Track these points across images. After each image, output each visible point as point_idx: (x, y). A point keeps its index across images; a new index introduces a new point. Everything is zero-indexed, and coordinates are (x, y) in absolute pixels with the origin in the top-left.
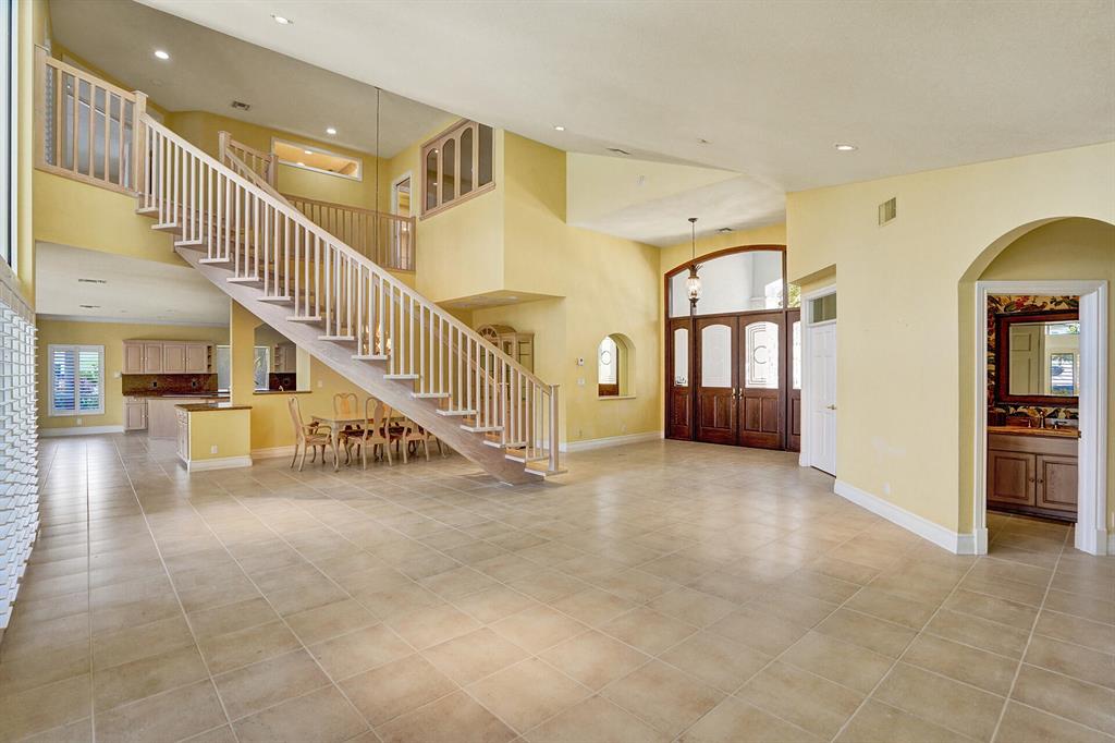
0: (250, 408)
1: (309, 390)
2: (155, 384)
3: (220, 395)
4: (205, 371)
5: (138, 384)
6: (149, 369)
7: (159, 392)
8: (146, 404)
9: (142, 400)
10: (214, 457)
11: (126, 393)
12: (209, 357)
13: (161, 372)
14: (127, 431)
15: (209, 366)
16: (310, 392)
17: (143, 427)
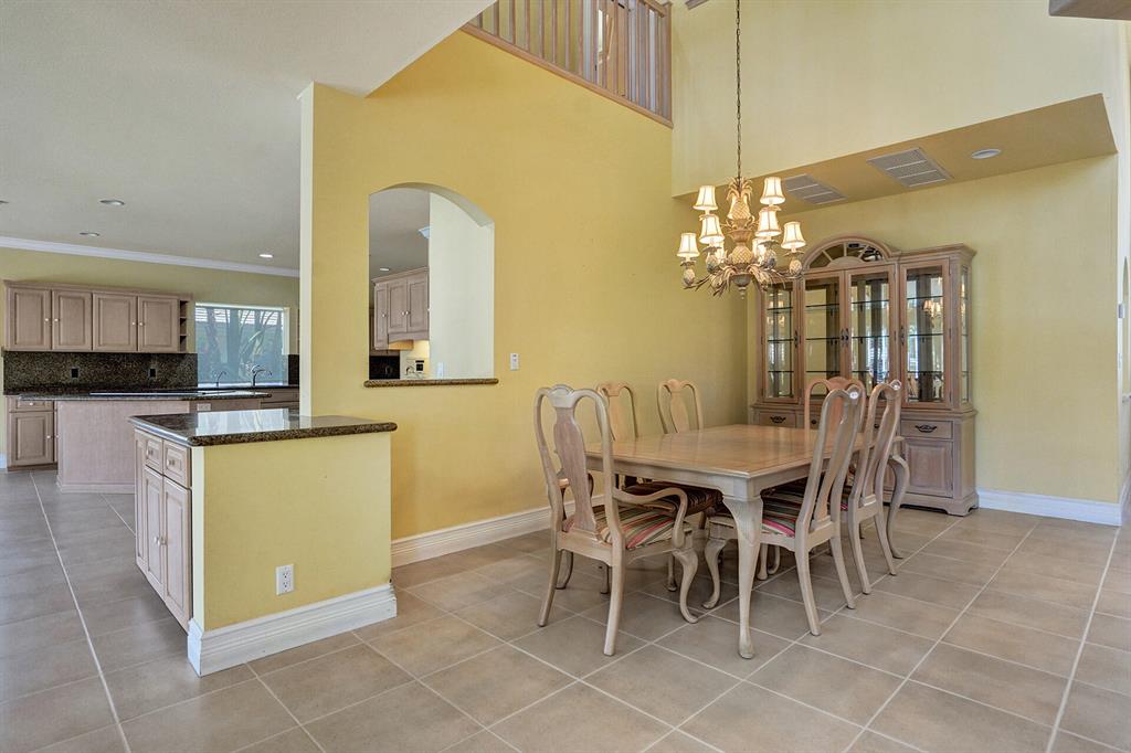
0: (391, 427)
1: (491, 376)
2: (75, 373)
3: (200, 394)
4: (174, 348)
5: (39, 373)
6: (63, 341)
7: (82, 389)
8: (54, 410)
9: (44, 401)
10: (286, 602)
11: (10, 390)
12: (182, 321)
13: (86, 348)
14: (10, 469)
15: (182, 339)
16: (494, 382)
17: (48, 459)
